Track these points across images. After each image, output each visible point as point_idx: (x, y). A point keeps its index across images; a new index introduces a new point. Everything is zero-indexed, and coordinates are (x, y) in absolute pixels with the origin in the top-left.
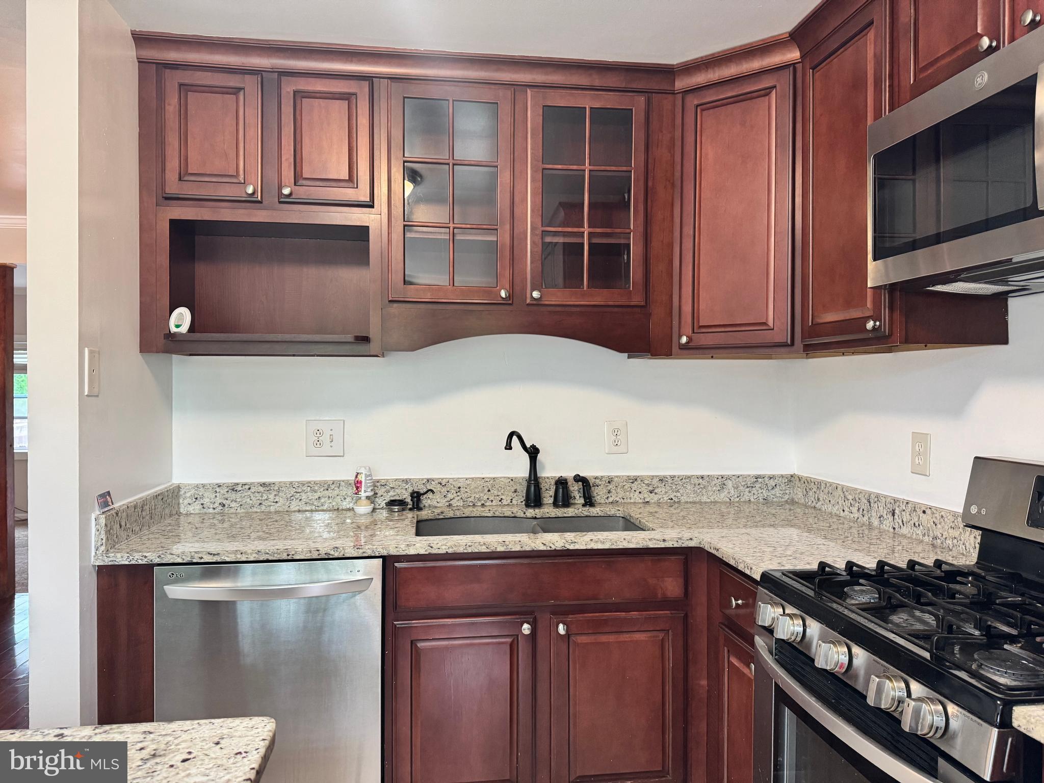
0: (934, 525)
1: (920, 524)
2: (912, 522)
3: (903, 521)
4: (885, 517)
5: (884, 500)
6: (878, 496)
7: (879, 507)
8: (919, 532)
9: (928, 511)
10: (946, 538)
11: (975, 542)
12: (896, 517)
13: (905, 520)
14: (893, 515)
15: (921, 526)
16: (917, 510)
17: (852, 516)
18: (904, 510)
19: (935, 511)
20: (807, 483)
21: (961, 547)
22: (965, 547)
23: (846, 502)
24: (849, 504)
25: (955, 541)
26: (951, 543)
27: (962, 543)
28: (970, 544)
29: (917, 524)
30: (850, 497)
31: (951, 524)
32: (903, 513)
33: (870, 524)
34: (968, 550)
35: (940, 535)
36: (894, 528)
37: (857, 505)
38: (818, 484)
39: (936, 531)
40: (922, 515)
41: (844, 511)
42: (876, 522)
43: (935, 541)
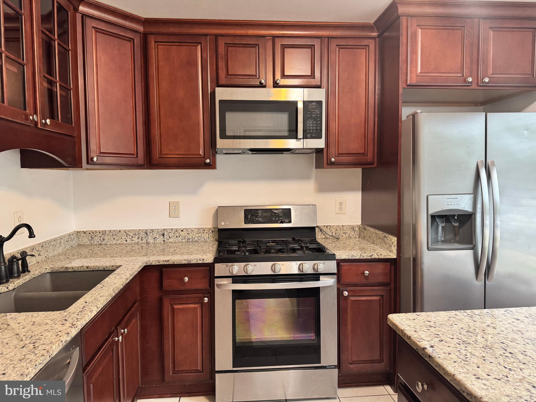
0: (188, 235)
1: (180, 236)
2: (175, 236)
3: (169, 237)
4: (158, 237)
5: (157, 231)
6: (152, 230)
7: (154, 235)
8: (180, 239)
9: (185, 230)
10: (194, 238)
11: (209, 236)
12: (165, 236)
13: (171, 236)
14: (163, 235)
15: (181, 237)
16: (178, 231)
17: (133, 242)
18: (170, 232)
19: (188, 229)
20: (92, 234)
21: (202, 239)
22: (204, 239)
23: (128, 237)
24: (131, 237)
25: (199, 238)
26: (197, 239)
27: (202, 238)
28: (206, 237)
29: (178, 236)
30: (131, 234)
31: (197, 232)
32: (170, 234)
33: (148, 243)
34: (205, 239)
35: (191, 238)
36: (164, 241)
37: (137, 236)
38: (104, 233)
39: (189, 236)
40: (181, 232)
41: (126, 241)
42: (151, 241)
43: (189, 240)
